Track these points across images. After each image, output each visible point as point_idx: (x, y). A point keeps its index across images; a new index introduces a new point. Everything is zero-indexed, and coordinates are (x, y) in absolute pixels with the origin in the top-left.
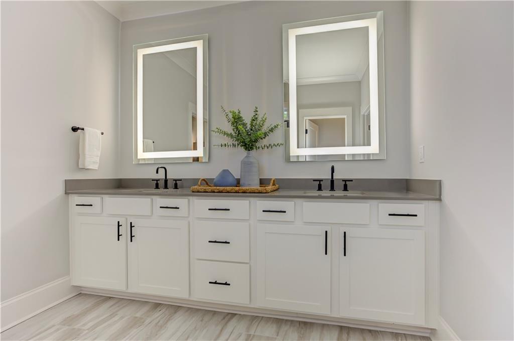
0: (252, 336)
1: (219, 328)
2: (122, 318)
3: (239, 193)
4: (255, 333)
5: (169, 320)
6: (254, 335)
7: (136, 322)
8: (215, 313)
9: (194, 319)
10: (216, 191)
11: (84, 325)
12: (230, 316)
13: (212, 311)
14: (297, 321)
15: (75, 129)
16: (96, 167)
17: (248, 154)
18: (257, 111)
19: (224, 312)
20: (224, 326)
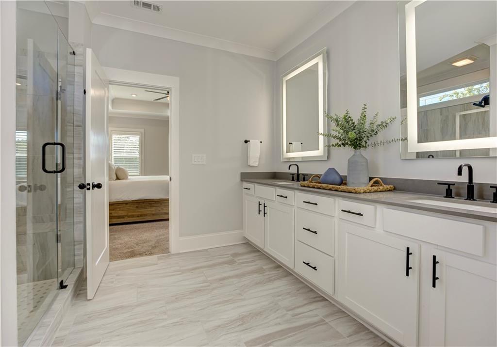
0: (325, 322)
1: (305, 302)
2: (256, 265)
3: (332, 190)
4: (330, 322)
5: (278, 279)
6: (327, 323)
7: (260, 271)
8: (312, 290)
9: (293, 287)
10: (316, 187)
11: (238, 260)
12: (321, 298)
13: (311, 288)
14: (383, 340)
15: (246, 142)
16: (256, 164)
17: (355, 152)
18: (366, 108)
19: (319, 294)
20: (310, 303)
